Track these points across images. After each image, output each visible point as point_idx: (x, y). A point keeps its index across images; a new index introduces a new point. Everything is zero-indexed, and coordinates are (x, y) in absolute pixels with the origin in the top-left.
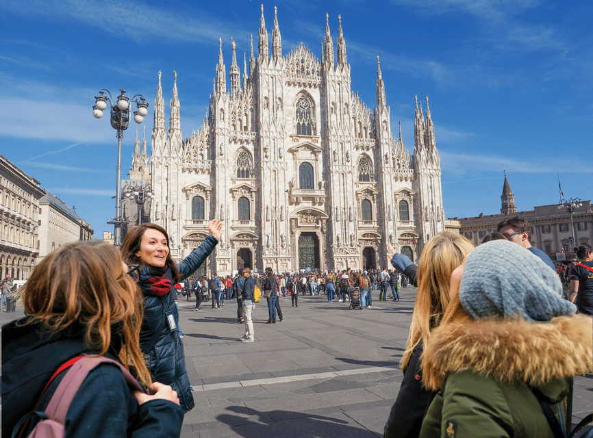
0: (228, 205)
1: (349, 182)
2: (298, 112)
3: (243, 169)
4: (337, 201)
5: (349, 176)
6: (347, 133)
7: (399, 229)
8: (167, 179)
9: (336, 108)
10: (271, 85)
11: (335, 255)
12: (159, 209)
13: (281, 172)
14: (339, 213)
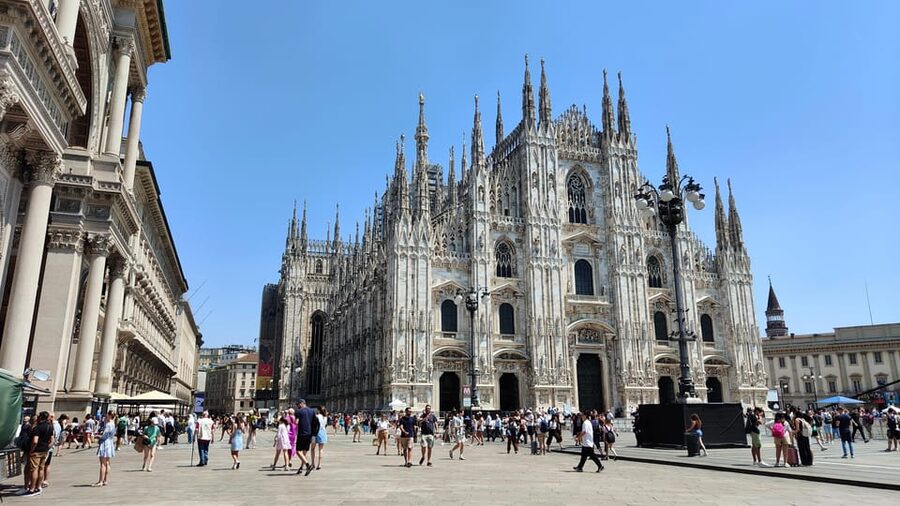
0: (488, 313)
1: (640, 287)
2: (570, 193)
3: (504, 266)
4: (625, 314)
5: (639, 279)
6: (634, 224)
7: (705, 354)
8: (413, 276)
9: (620, 191)
10: (540, 157)
11: (626, 387)
12: (404, 317)
13: (555, 272)
14: (629, 329)
